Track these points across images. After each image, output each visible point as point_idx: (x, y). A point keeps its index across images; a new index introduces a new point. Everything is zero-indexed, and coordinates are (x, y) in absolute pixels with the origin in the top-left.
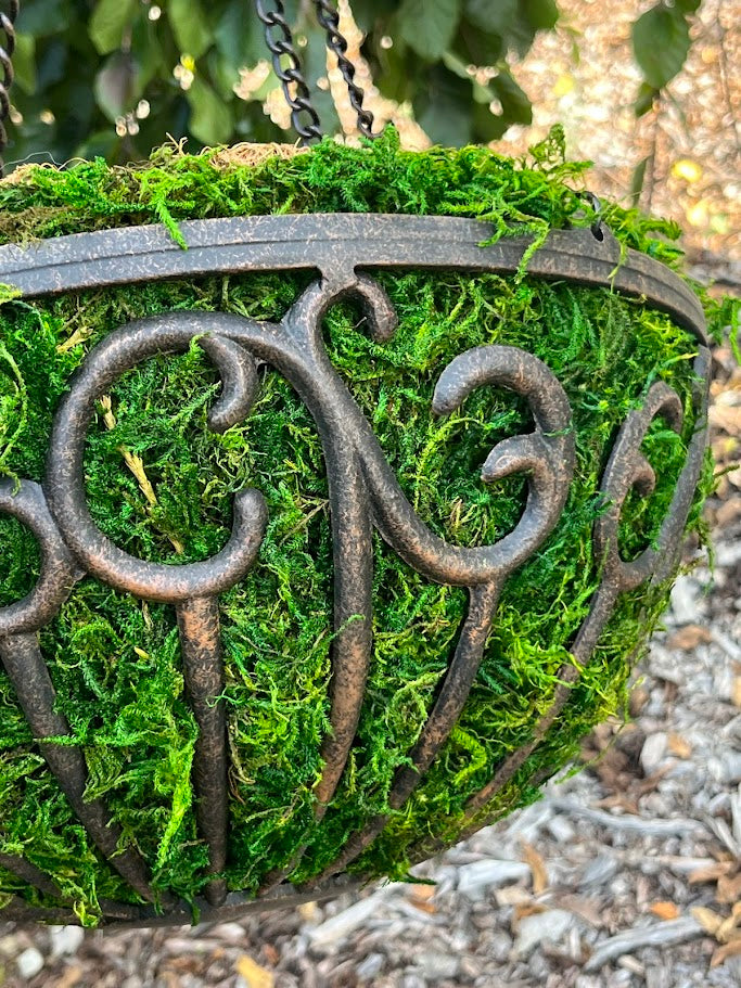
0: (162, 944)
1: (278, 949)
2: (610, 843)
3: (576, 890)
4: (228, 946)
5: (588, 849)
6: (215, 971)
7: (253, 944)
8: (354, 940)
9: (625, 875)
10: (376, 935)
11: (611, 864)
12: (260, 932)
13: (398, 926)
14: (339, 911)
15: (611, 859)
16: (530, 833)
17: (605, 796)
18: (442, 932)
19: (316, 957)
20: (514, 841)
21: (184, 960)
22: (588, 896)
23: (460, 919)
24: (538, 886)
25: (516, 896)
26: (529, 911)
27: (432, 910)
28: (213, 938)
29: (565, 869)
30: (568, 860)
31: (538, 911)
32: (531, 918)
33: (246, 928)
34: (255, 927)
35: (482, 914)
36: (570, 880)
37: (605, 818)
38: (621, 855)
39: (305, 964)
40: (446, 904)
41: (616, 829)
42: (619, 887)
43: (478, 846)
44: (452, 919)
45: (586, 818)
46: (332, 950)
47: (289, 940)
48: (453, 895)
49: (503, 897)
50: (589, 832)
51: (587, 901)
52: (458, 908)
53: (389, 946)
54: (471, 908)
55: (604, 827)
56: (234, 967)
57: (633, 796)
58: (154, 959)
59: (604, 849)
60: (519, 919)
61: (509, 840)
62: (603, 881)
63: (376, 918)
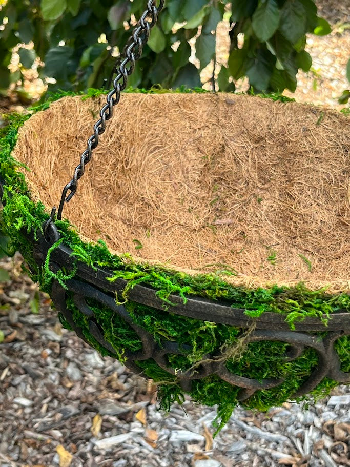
0: (22, 431)
1: (78, 447)
2: (245, 437)
3: (224, 453)
4: (54, 440)
5: (234, 437)
6: (45, 449)
7: (65, 442)
8: (114, 451)
9: (248, 453)
10: (126, 451)
11: (244, 446)
12: (70, 437)
13: (137, 449)
14: (110, 436)
15: (243, 444)
16: (208, 423)
17: (246, 416)
18: (157, 458)
19: (95, 454)
20: (201, 425)
21: (31, 441)
22: (231, 457)
23: (167, 454)
24: (207, 448)
25: (197, 449)
26: (202, 457)
27: (154, 446)
28: (48, 435)
29: (222, 443)
30: (223, 440)
31: (205, 458)
32: (201, 461)
33: (64, 434)
34: (68, 434)
35: (178, 453)
36: (223, 448)
37: (245, 425)
38: (249, 444)
39: (89, 455)
40: (162, 445)
41: (249, 432)
42: (245, 457)
43: (183, 423)
44: (163, 453)
45: (236, 424)
46: (103, 453)
47: (84, 443)
48: (166, 442)
49: (190, 448)
50: (236, 430)
51: (230, 460)
52: (167, 448)
53: (131, 457)
54: (173, 450)
55: (243, 430)
56: (55, 449)
57: (260, 420)
58: (16, 437)
59: (241, 439)
60: (195, 460)
61: (198, 424)
62: (239, 453)
63: (128, 444)
